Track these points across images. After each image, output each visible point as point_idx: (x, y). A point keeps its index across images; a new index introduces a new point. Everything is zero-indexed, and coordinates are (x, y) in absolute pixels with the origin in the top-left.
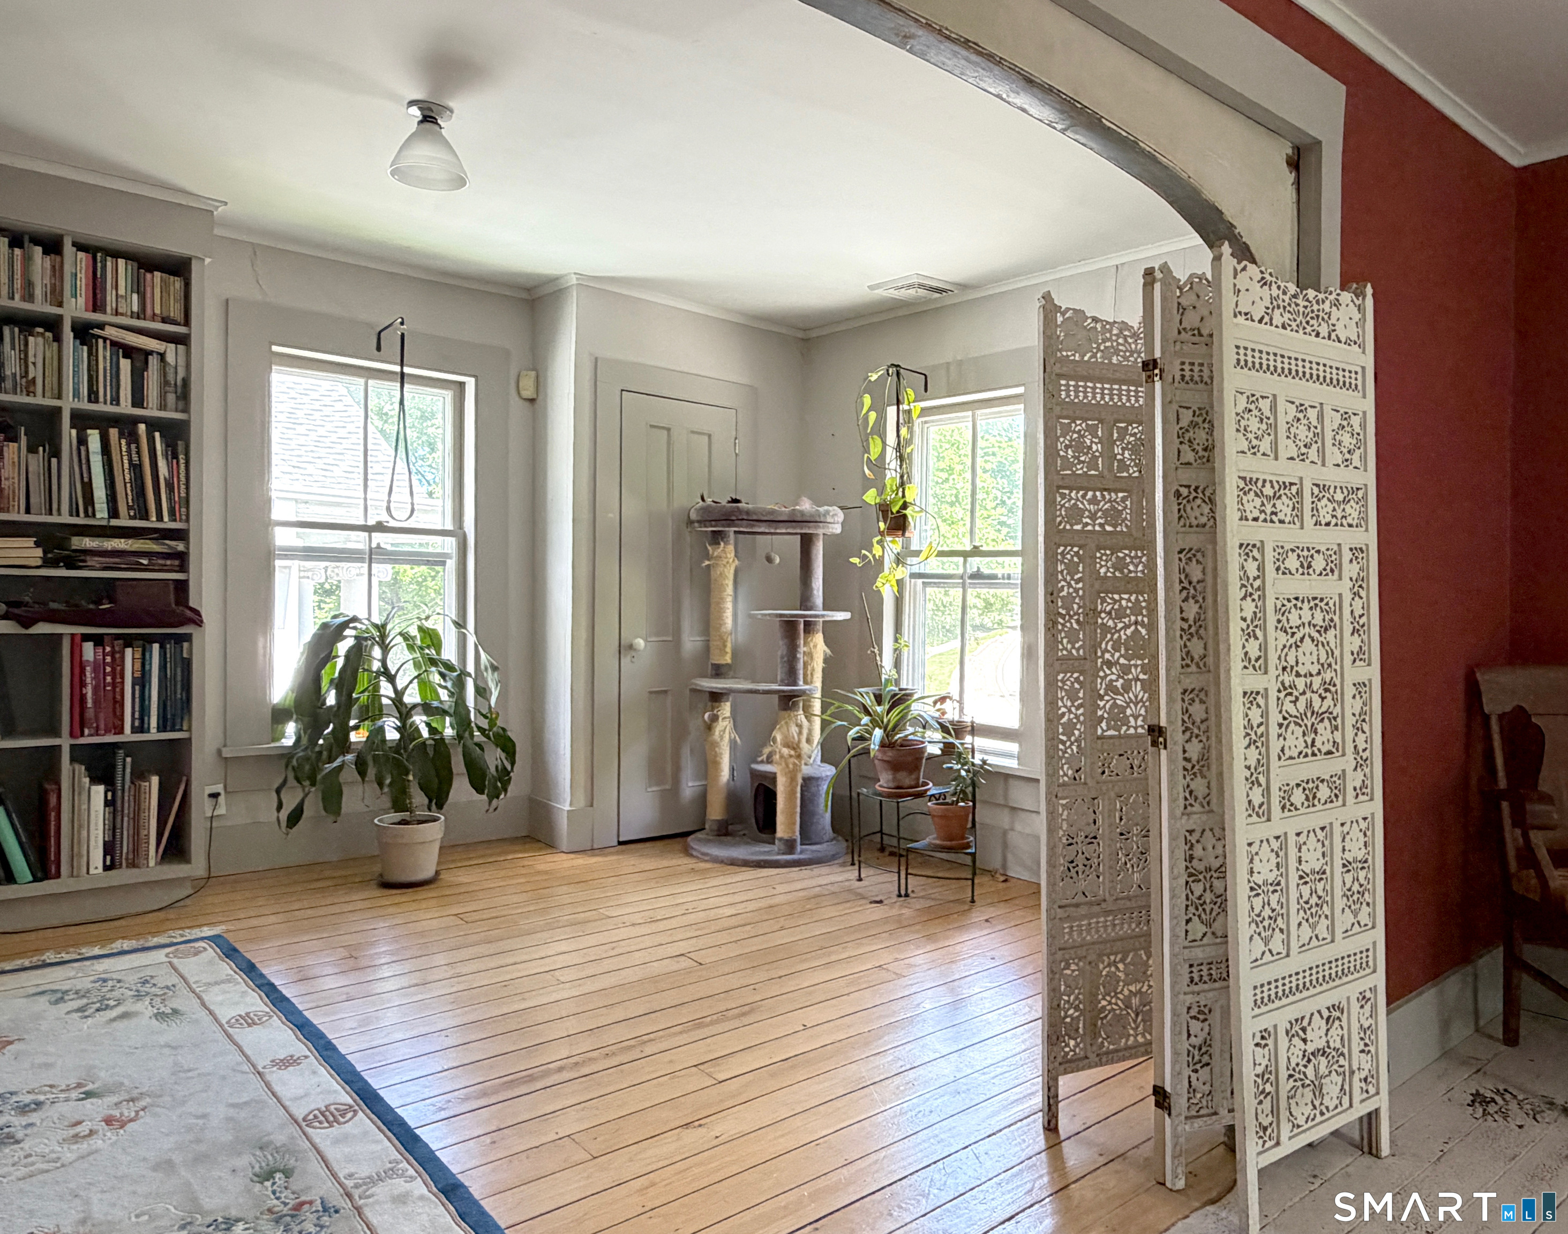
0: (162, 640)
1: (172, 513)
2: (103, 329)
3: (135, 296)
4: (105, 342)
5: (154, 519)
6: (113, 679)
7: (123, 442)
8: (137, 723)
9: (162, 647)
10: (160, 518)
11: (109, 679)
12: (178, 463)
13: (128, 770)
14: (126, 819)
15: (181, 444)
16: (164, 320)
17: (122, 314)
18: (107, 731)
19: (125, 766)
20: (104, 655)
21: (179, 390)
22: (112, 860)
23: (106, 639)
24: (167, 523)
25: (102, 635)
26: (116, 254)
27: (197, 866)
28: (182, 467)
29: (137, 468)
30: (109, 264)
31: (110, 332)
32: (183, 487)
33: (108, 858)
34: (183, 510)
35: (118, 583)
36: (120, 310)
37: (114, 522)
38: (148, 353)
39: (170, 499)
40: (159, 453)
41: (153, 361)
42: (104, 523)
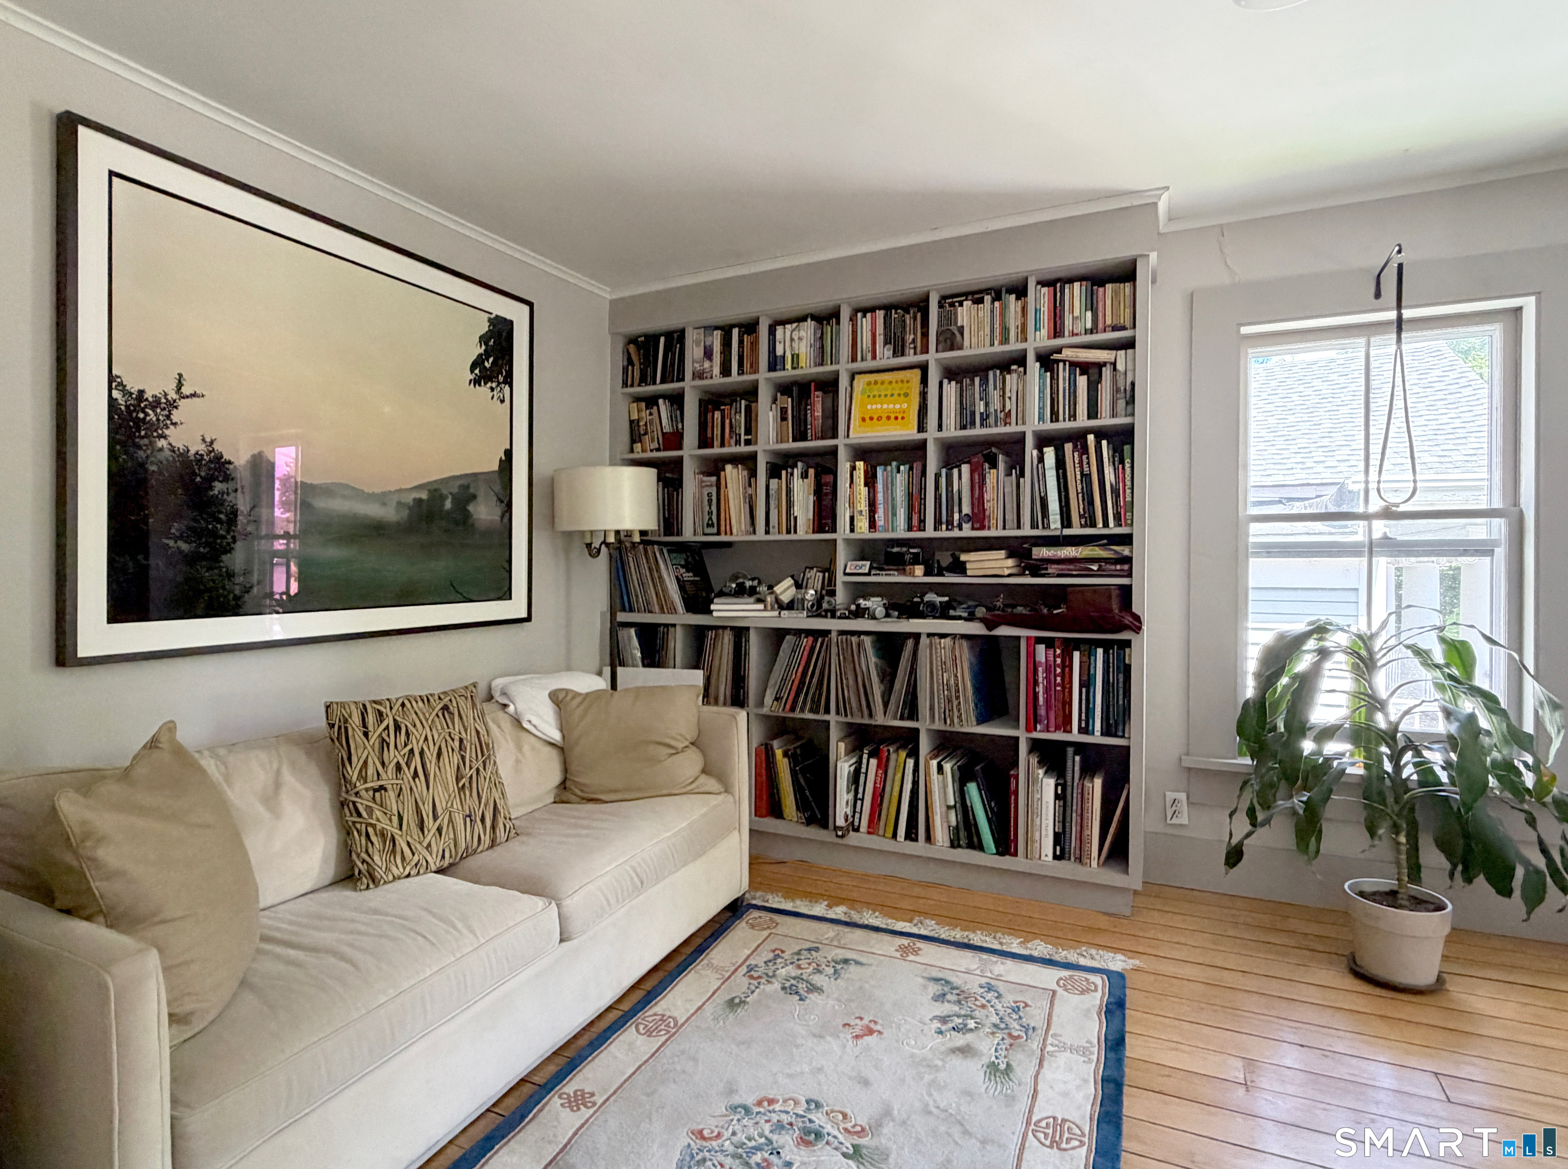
0: (1107, 645)
1: (1117, 517)
2: (1060, 353)
3: (1089, 314)
4: (1065, 364)
5: (1101, 525)
6: (1063, 680)
7: (1076, 454)
8: (1083, 725)
9: (1106, 653)
10: (1106, 524)
11: (1059, 679)
12: (1123, 468)
13: (1077, 768)
14: (1074, 815)
15: (1127, 448)
16: (1115, 328)
17: (1077, 335)
18: (1057, 728)
19: (1075, 762)
20: (1055, 657)
21: (1128, 396)
22: (1062, 850)
23: (1057, 643)
24: (1113, 529)
25: (1053, 639)
26: (1071, 281)
27: (1134, 878)
28: (1128, 471)
29: (1086, 477)
30: (1067, 290)
31: (1067, 354)
32: (1128, 491)
33: (1058, 848)
34: (1129, 514)
35: (1069, 589)
36: (1075, 331)
37: (1066, 532)
38: (1100, 366)
39: (1116, 504)
40: (1106, 460)
41: (1107, 372)
42: (1058, 533)
